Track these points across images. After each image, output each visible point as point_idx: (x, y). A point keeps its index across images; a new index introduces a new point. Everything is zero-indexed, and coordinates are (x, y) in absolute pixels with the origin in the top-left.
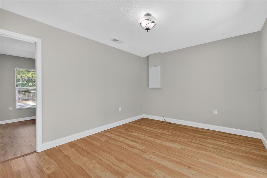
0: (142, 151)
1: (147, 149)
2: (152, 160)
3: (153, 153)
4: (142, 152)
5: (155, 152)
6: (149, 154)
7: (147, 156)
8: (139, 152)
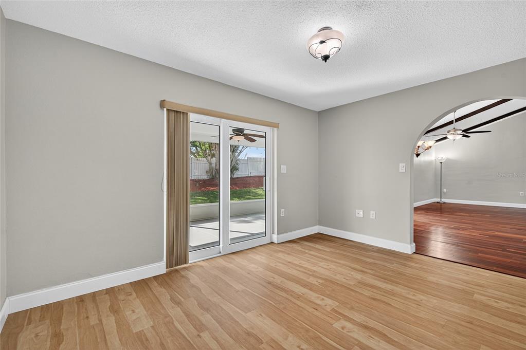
0: (340, 314)
1: (330, 320)
2: (319, 295)
3: (315, 307)
4: (341, 311)
5: (311, 310)
6: (326, 306)
7: (329, 303)
8: (347, 313)
